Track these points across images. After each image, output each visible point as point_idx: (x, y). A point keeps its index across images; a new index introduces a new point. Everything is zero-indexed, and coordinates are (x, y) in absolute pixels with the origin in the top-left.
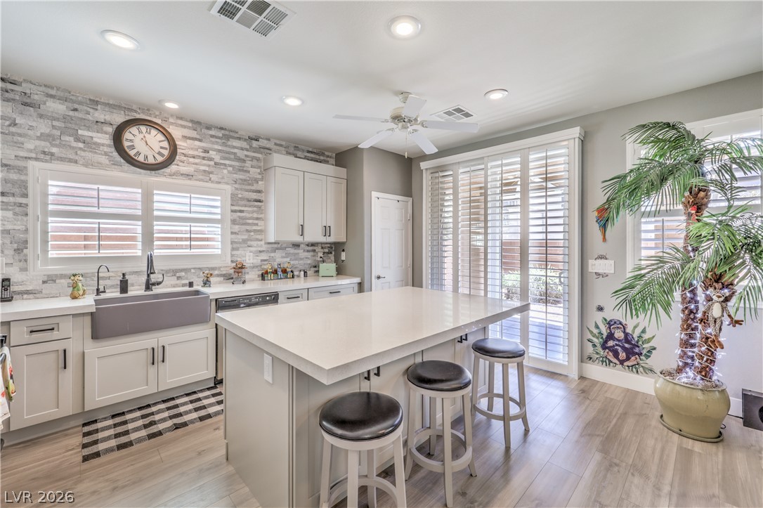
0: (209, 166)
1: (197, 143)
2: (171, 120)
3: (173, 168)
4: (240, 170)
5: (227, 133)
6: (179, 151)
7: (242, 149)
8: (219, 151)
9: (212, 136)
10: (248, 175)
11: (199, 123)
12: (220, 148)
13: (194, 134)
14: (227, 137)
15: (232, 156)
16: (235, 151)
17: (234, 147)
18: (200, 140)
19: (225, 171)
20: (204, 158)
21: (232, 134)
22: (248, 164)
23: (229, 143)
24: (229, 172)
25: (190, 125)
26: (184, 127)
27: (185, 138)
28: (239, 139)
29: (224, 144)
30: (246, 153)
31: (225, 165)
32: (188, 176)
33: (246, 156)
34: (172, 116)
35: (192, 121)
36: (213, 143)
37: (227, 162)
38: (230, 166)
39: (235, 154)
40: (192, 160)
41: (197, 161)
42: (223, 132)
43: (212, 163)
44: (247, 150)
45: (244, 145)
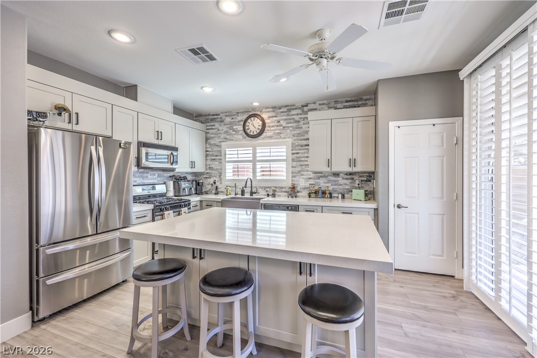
0: (280, 130)
1: (275, 118)
2: (264, 110)
3: (264, 134)
4: (296, 128)
5: (289, 107)
6: (267, 125)
7: (298, 115)
8: (285, 120)
9: (282, 112)
10: (301, 130)
11: (275, 107)
12: (285, 118)
13: (273, 114)
14: (289, 110)
15: (292, 121)
16: (294, 117)
17: (294, 115)
18: (276, 117)
19: (288, 131)
20: (277, 126)
21: (292, 107)
22: (302, 122)
23: (291, 113)
24: (291, 131)
25: (271, 110)
26: (269, 112)
27: (269, 117)
28: (296, 109)
29: (288, 115)
30: (300, 116)
31: (288, 127)
32: (270, 137)
33: (300, 118)
34: (264, 108)
35: (273, 108)
36: (282, 116)
37: (289, 125)
38: (291, 127)
39: (294, 119)
40: (272, 128)
41: (274, 128)
42: (287, 108)
43: (282, 127)
44: (301, 114)
45: (299, 111)
